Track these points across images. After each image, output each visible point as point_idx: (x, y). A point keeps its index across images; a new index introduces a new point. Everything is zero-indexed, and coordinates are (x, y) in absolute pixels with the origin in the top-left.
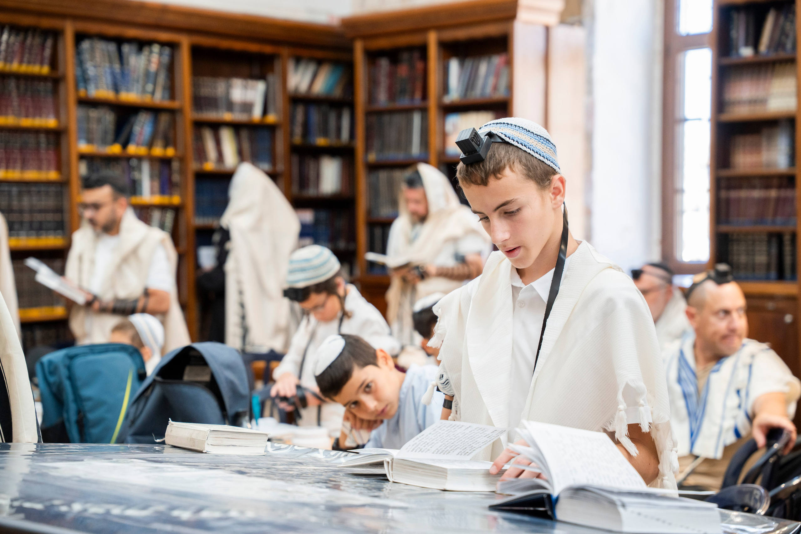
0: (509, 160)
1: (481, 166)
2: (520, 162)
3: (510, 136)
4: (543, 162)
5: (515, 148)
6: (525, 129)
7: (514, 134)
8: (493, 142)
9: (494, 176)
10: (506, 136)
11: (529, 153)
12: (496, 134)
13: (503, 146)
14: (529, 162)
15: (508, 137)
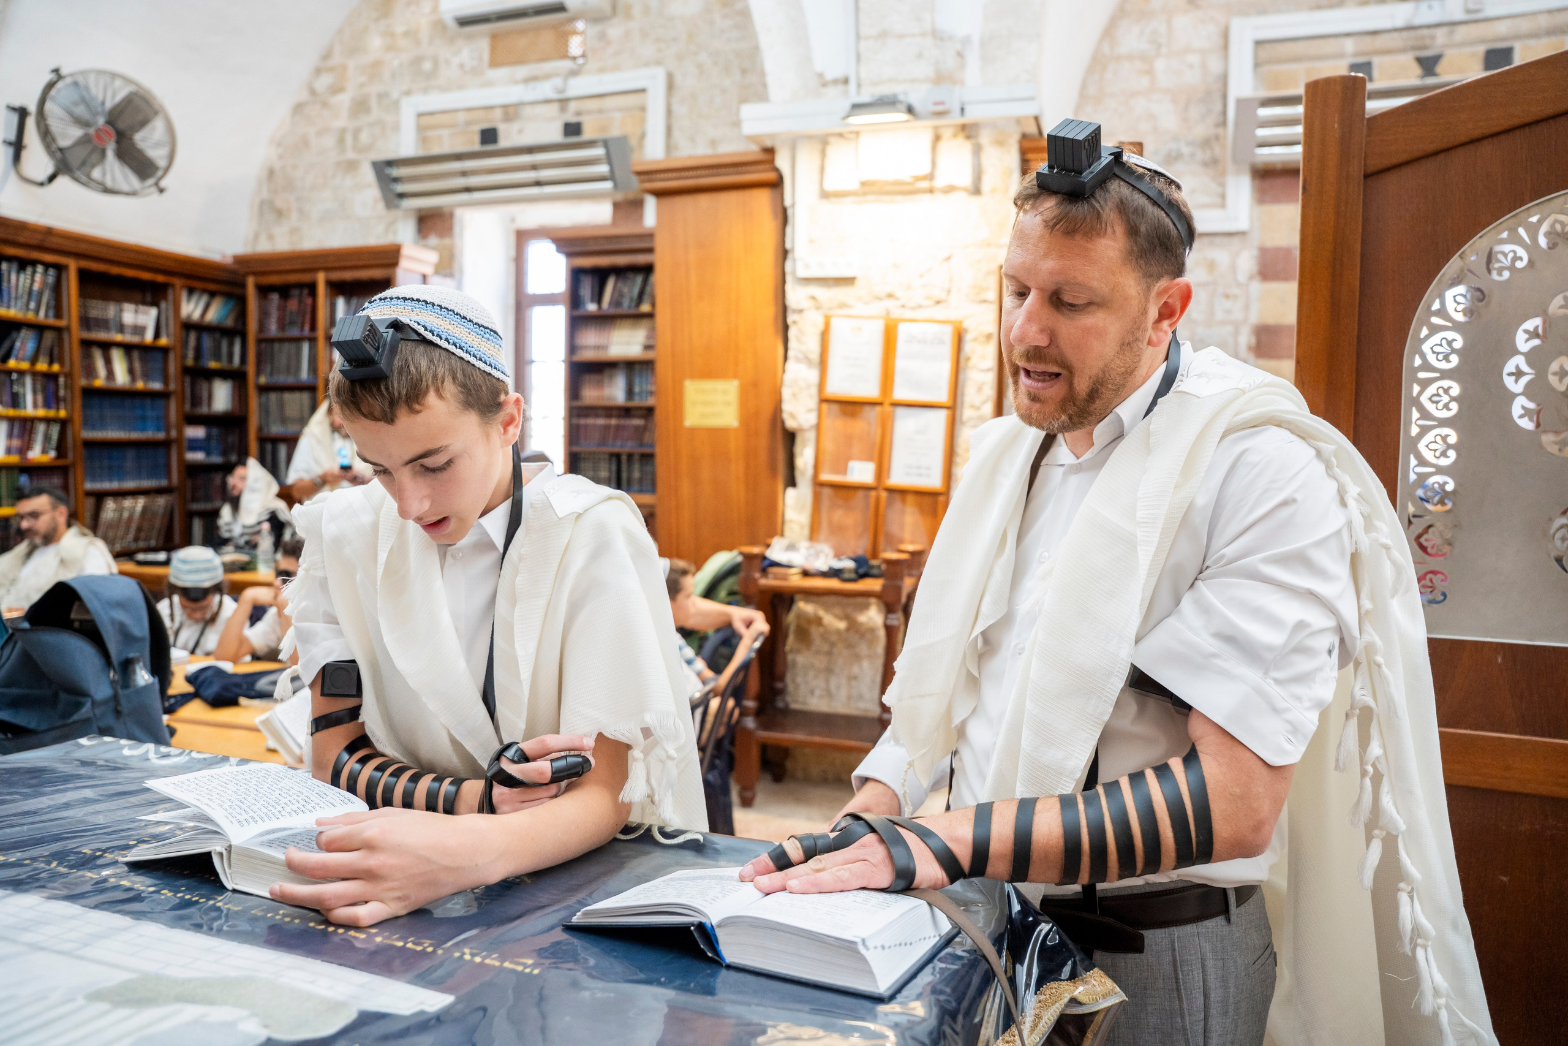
0: (435, 377)
1: (383, 388)
2: (454, 378)
3: (433, 328)
4: (490, 374)
5: (444, 353)
6: (457, 314)
7: (440, 324)
8: (402, 339)
9: (407, 408)
10: (426, 329)
11: (469, 362)
12: (408, 325)
13: (421, 348)
14: (470, 379)
15: (430, 331)
